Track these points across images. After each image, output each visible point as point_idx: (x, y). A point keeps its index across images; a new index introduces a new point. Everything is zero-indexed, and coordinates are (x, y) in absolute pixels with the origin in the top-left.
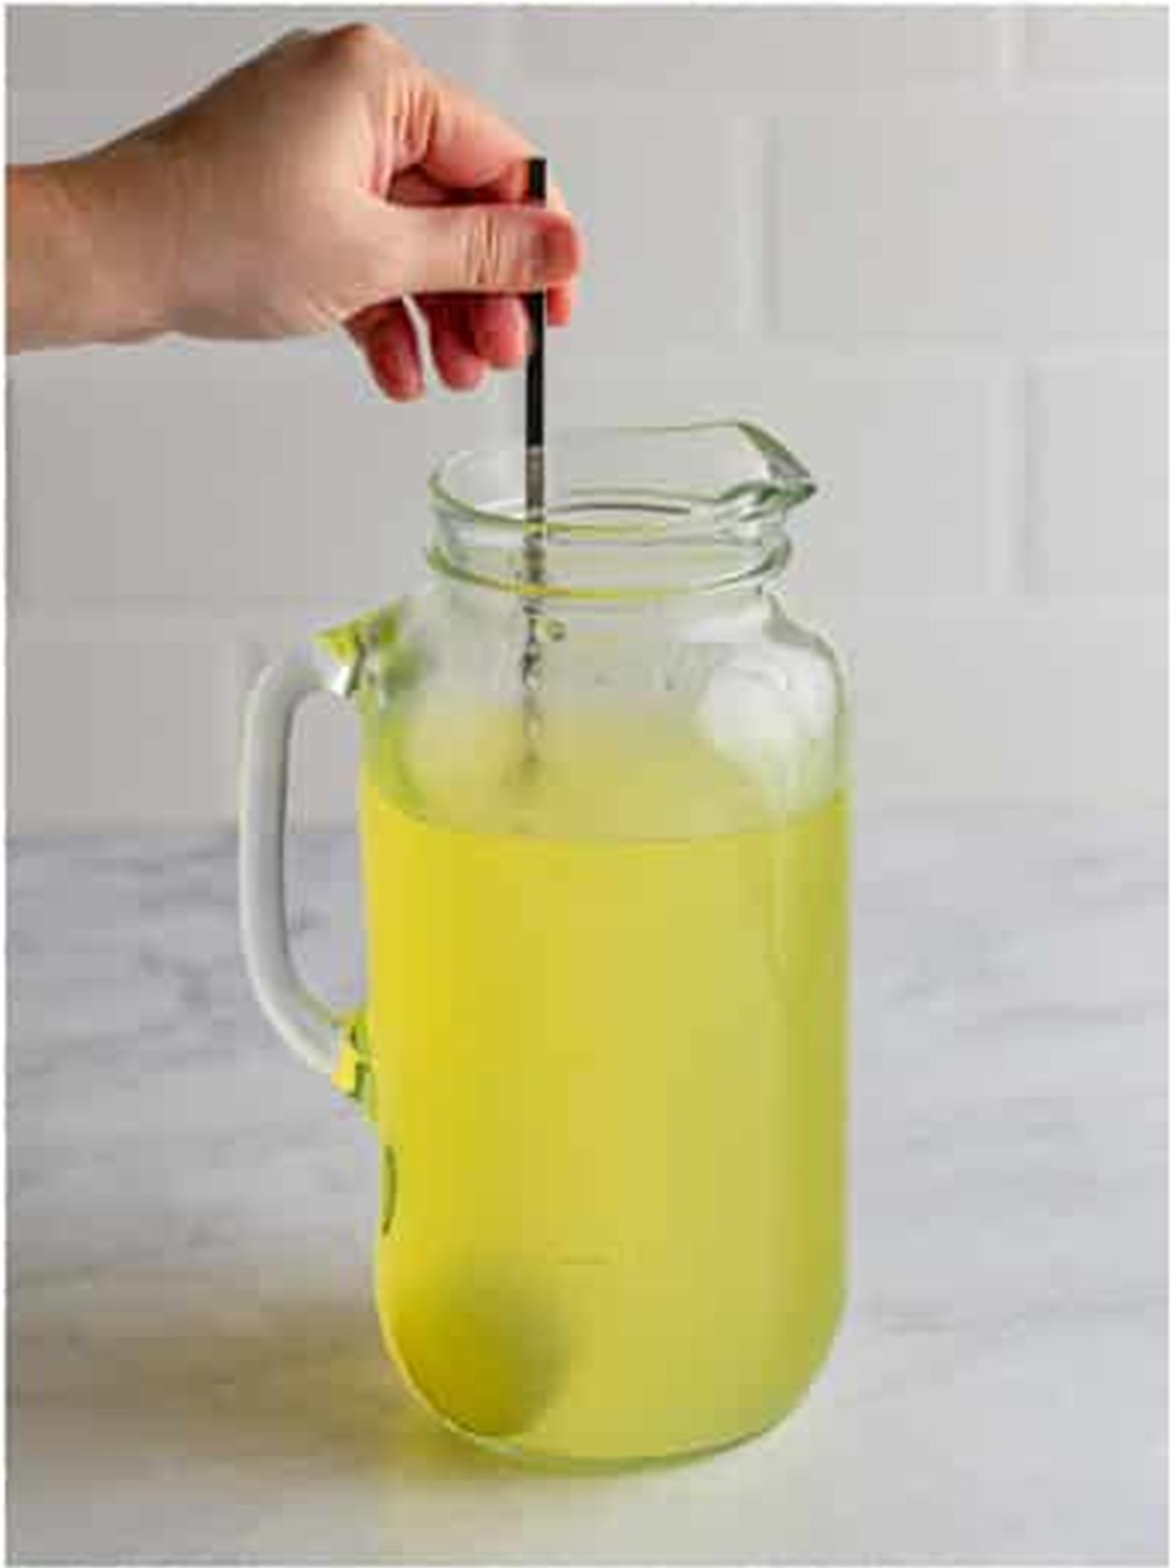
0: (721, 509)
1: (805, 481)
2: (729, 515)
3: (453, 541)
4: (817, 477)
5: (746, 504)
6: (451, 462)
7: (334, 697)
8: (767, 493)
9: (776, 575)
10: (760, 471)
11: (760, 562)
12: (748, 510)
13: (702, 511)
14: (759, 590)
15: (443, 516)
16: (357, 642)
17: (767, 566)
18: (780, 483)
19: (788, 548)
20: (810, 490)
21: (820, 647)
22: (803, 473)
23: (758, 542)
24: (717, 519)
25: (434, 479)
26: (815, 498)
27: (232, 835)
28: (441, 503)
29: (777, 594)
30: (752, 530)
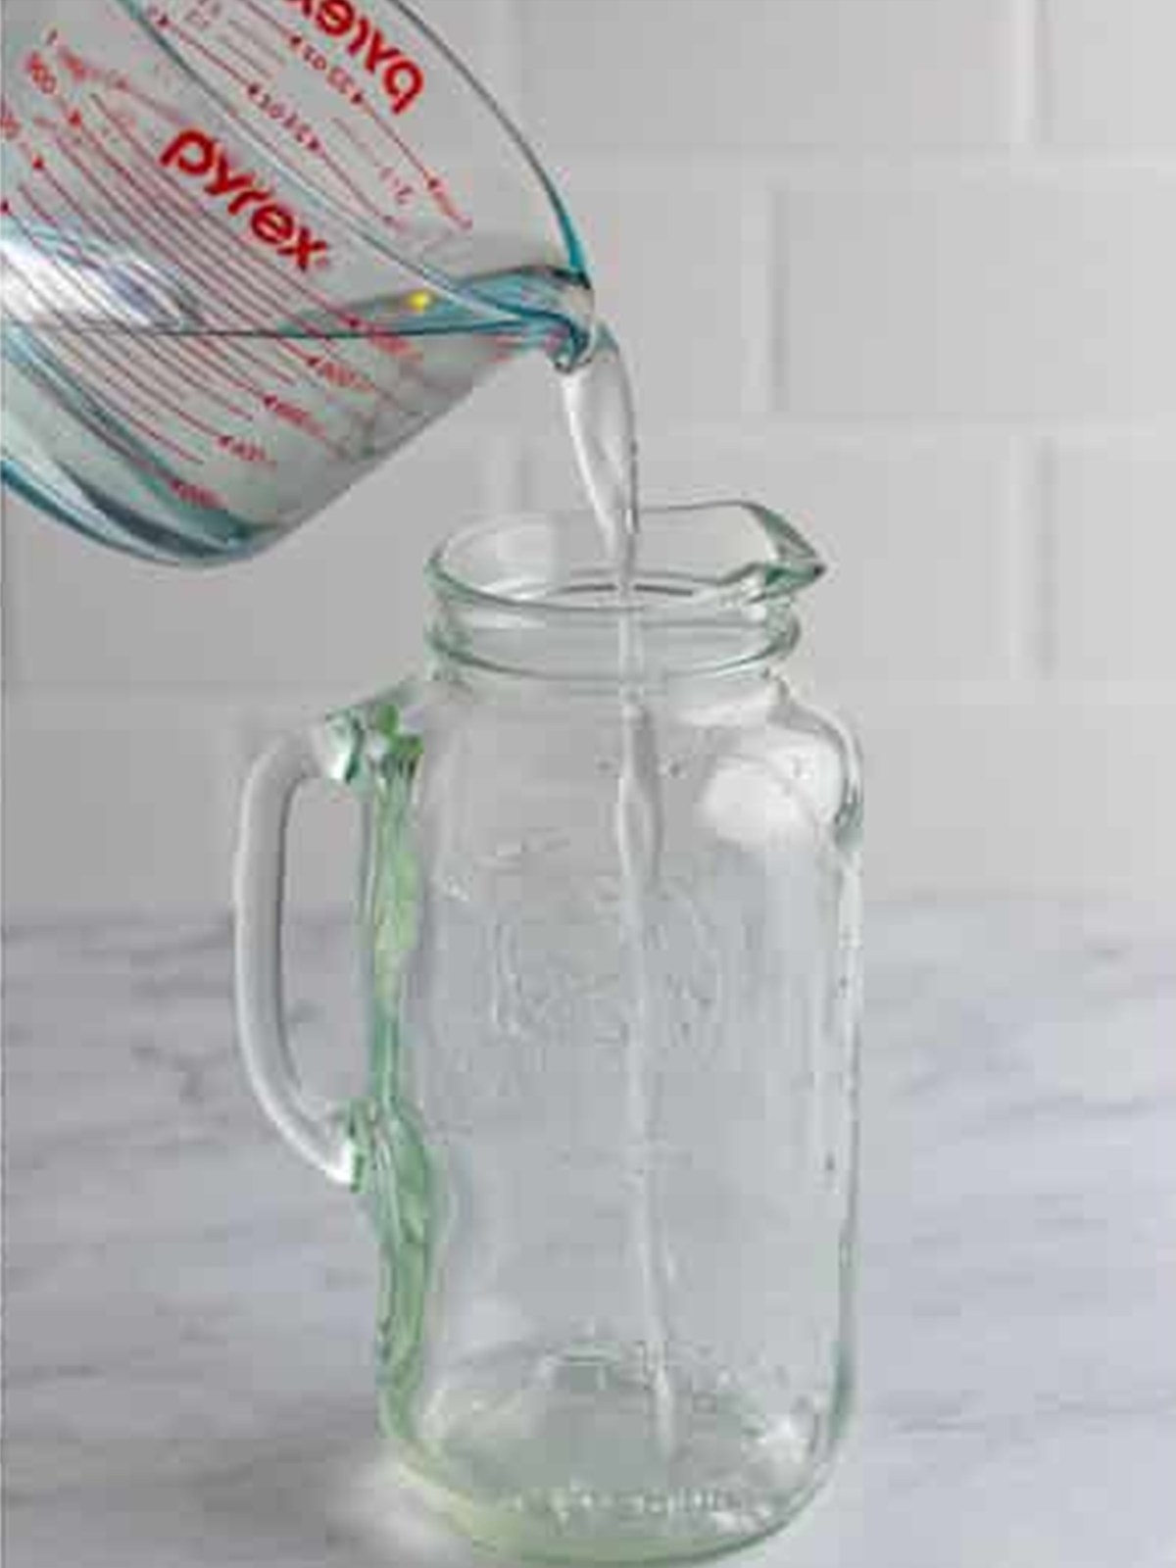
0: (727, 591)
1: (811, 561)
2: (734, 597)
3: (452, 622)
4: (824, 557)
5: (752, 585)
6: (451, 544)
7: (333, 782)
8: (774, 574)
9: (782, 658)
10: (768, 552)
11: (765, 644)
12: (755, 593)
13: (708, 593)
14: (766, 674)
15: (442, 596)
16: (356, 725)
17: (770, 651)
18: (787, 565)
19: (796, 631)
20: (818, 571)
21: (830, 733)
22: (812, 553)
23: (764, 624)
24: (724, 600)
25: (435, 561)
26: (823, 580)
27: (229, 922)
28: (442, 584)
29: (785, 678)
30: (759, 612)
